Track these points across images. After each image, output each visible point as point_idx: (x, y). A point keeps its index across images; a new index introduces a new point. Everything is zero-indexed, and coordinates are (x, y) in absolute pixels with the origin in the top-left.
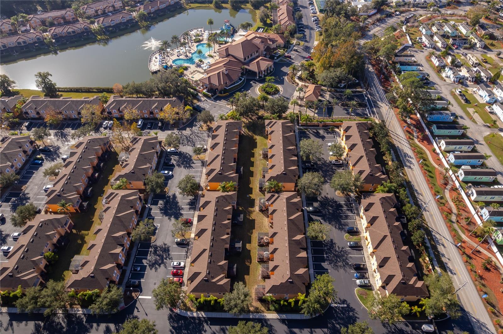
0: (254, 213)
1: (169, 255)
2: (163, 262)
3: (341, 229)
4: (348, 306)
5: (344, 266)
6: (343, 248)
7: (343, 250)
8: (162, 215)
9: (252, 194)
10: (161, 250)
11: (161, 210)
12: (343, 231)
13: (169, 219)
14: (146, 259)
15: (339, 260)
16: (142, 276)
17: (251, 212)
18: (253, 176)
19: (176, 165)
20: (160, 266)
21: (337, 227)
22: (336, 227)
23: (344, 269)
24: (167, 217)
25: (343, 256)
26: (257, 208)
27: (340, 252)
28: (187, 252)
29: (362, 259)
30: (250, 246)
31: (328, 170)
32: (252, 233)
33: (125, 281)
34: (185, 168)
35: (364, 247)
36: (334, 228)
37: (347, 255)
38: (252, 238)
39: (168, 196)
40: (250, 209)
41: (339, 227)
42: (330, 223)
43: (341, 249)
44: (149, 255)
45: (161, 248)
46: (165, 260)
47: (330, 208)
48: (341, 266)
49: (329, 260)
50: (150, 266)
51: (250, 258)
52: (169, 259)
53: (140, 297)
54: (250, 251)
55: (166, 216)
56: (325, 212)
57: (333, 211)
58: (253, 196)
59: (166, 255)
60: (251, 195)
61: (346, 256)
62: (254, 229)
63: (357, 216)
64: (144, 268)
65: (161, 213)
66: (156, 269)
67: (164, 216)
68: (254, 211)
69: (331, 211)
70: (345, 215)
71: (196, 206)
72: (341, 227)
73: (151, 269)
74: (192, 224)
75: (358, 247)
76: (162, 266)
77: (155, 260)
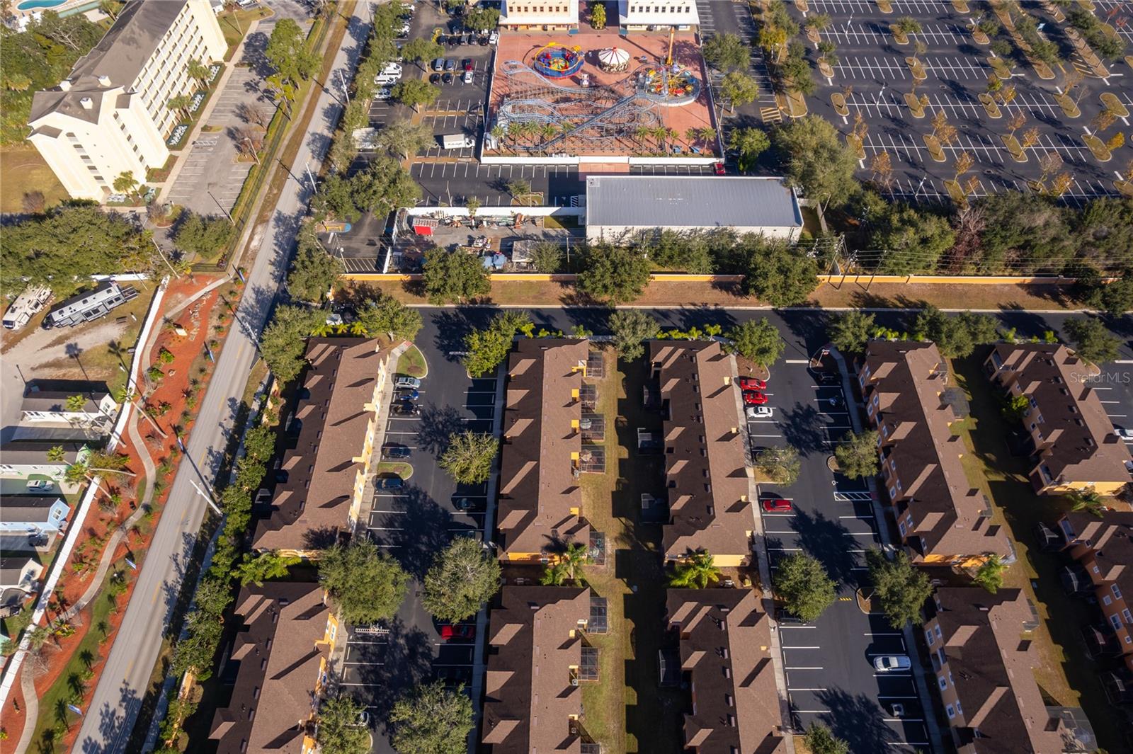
0: (616, 534)
1: (786, 433)
2: (792, 418)
3: (416, 492)
4: (447, 353)
5: (433, 415)
6: (424, 449)
7: (424, 446)
8: (844, 525)
9: (626, 596)
10: (805, 442)
11: (851, 540)
12: (412, 485)
13: (820, 516)
14: (828, 424)
15: (440, 426)
16: (819, 394)
17: (623, 537)
18: (627, 662)
19: (880, 708)
20: (794, 411)
21: (421, 497)
22: (425, 496)
23: (434, 408)
24: (827, 520)
25: (429, 434)
26: (611, 547)
27: (432, 440)
28: (750, 438)
29: (393, 425)
30: (620, 454)
31: (390, 687)
32: (618, 482)
33: (846, 384)
34: (843, 693)
35: (379, 450)
36: (430, 494)
37: (420, 436)
38: (617, 472)
39: (853, 583)
40: (628, 547)
41: (417, 497)
42: (436, 505)
43: (429, 447)
44: (827, 432)
45: (809, 446)
46: (789, 422)
47: (424, 548)
48: (440, 414)
49: (459, 425)
50: (816, 412)
51: (619, 429)
52: (781, 426)
53: (807, 362)
54: (620, 444)
55: (830, 522)
56: (438, 536)
57: (418, 541)
58: (622, 588)
59: (792, 433)
60: (628, 591)
61: (423, 434)
62: (613, 493)
63: (364, 524)
64: (824, 406)
65: (846, 531)
66: (799, 406)
67: (835, 522)
68: (616, 539)
69: (425, 539)
70: (394, 527)
71: (767, 551)
72: (413, 497)
73: (809, 406)
74: (759, 501)
75: (393, 449)
76: (791, 413)
77: (809, 424)
